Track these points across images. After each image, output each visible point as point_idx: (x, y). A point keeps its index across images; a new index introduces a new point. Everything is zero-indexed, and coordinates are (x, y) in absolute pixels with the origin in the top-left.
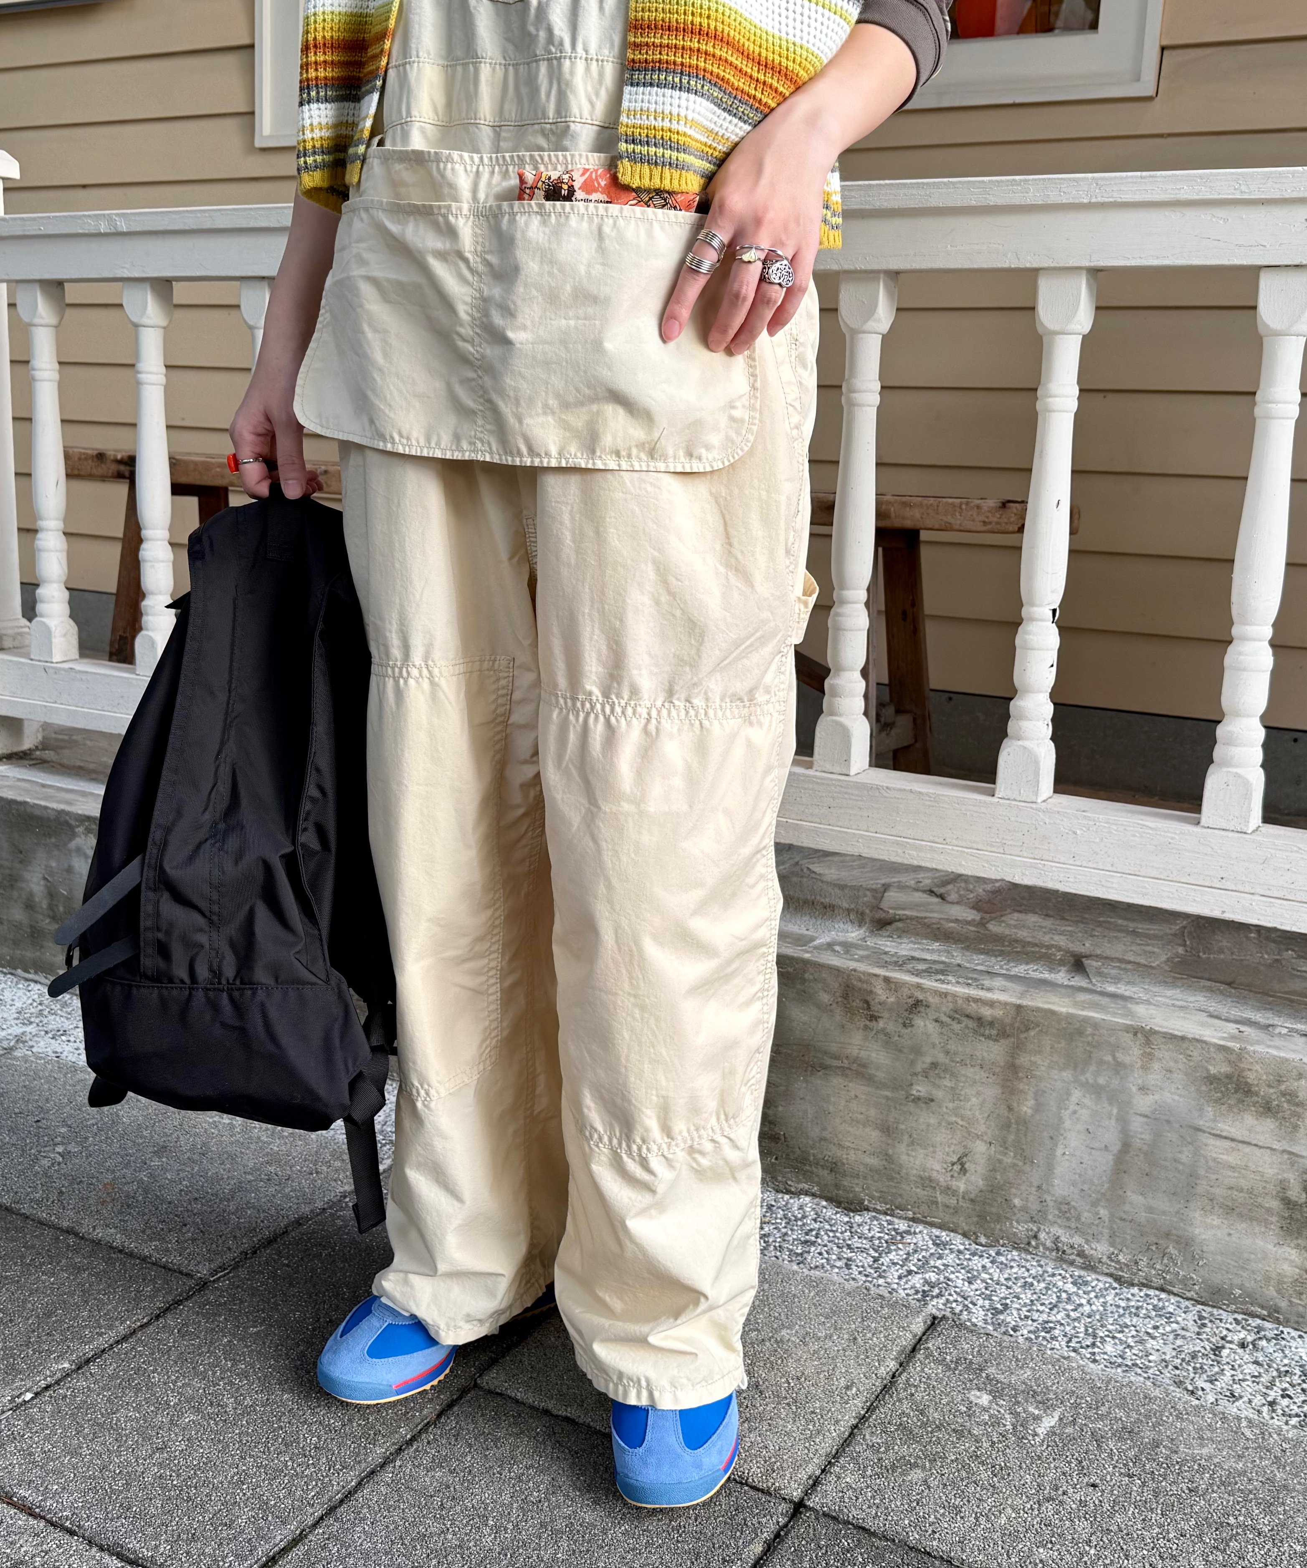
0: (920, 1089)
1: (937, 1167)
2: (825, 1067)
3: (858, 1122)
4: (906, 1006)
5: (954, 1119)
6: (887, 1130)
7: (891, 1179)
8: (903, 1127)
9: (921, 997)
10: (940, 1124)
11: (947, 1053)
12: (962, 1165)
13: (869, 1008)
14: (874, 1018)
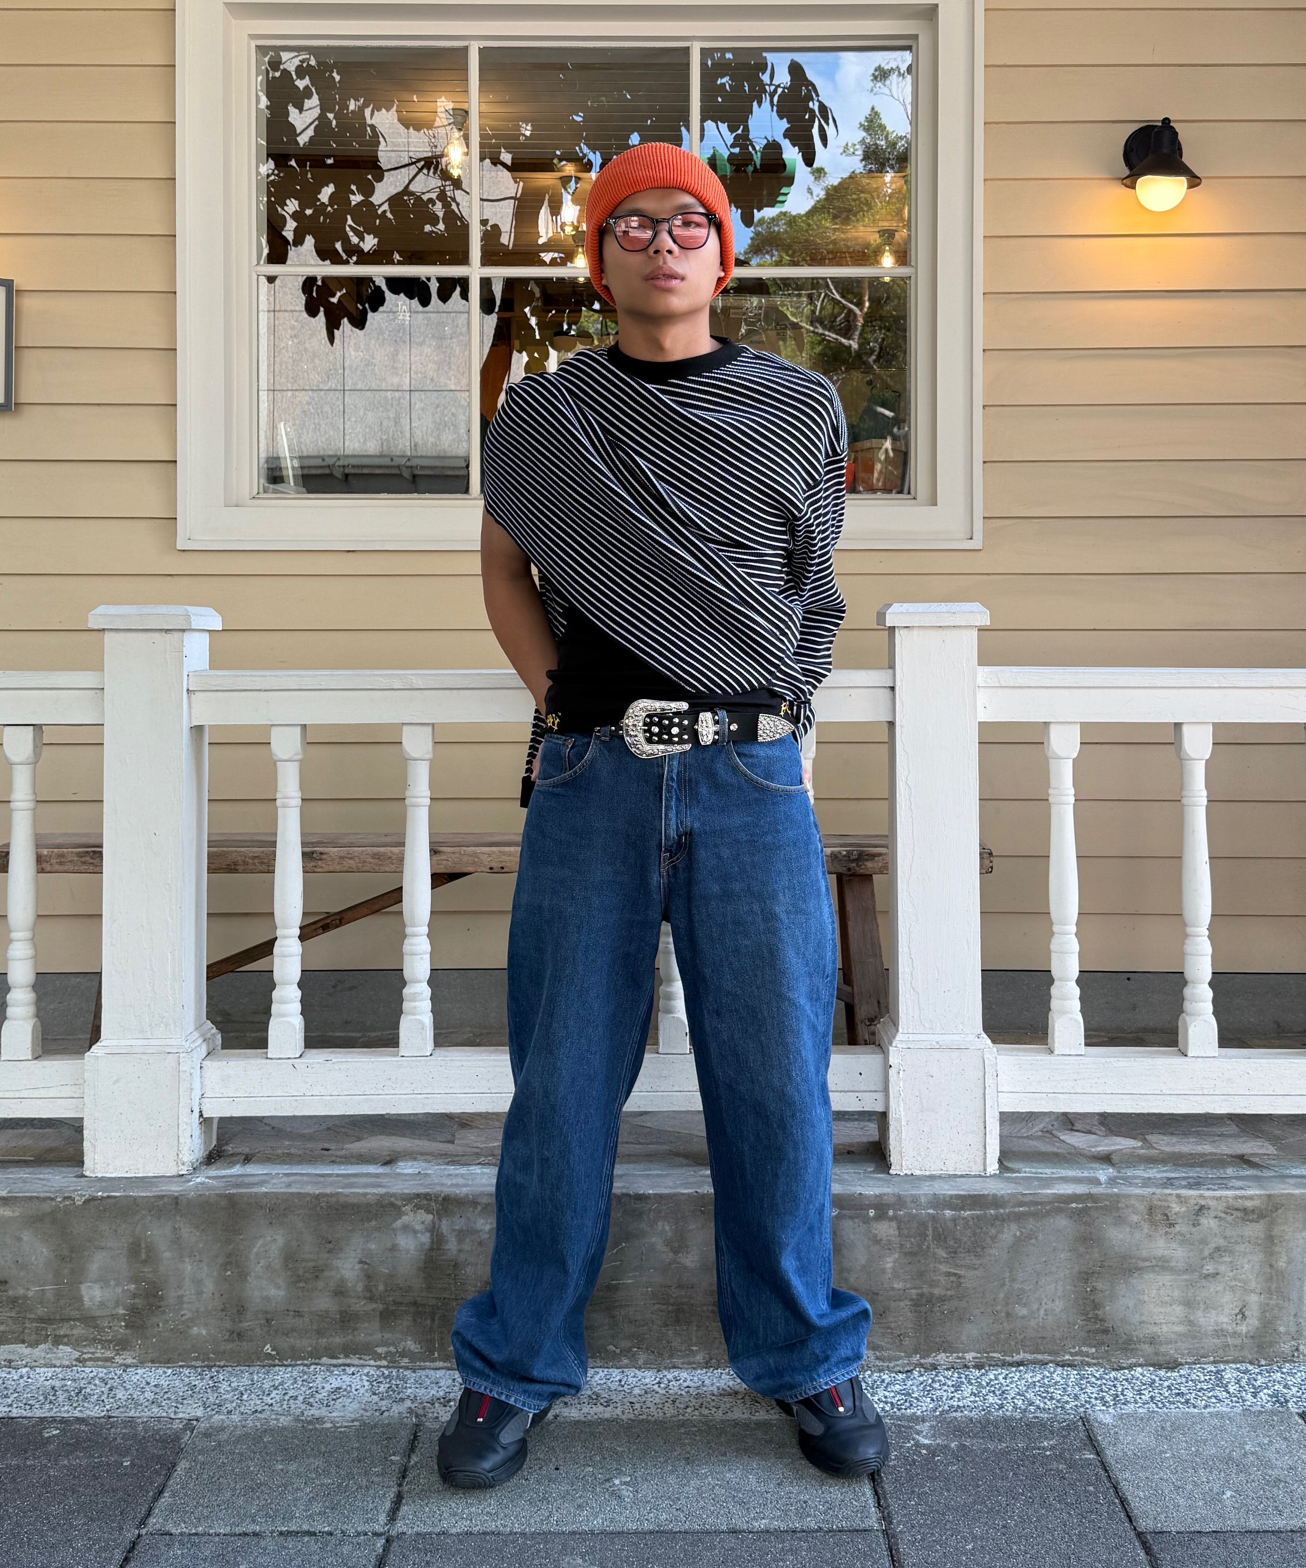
0: (1209, 1268)
1: (1226, 1320)
2: (1139, 1269)
3: (1166, 1303)
4: (1194, 1212)
5: (1234, 1283)
6: (1189, 1304)
7: (1194, 1337)
8: (1198, 1298)
9: (1203, 1204)
10: (1225, 1289)
11: (1225, 1237)
12: (1243, 1315)
13: (1168, 1219)
14: (1172, 1225)
